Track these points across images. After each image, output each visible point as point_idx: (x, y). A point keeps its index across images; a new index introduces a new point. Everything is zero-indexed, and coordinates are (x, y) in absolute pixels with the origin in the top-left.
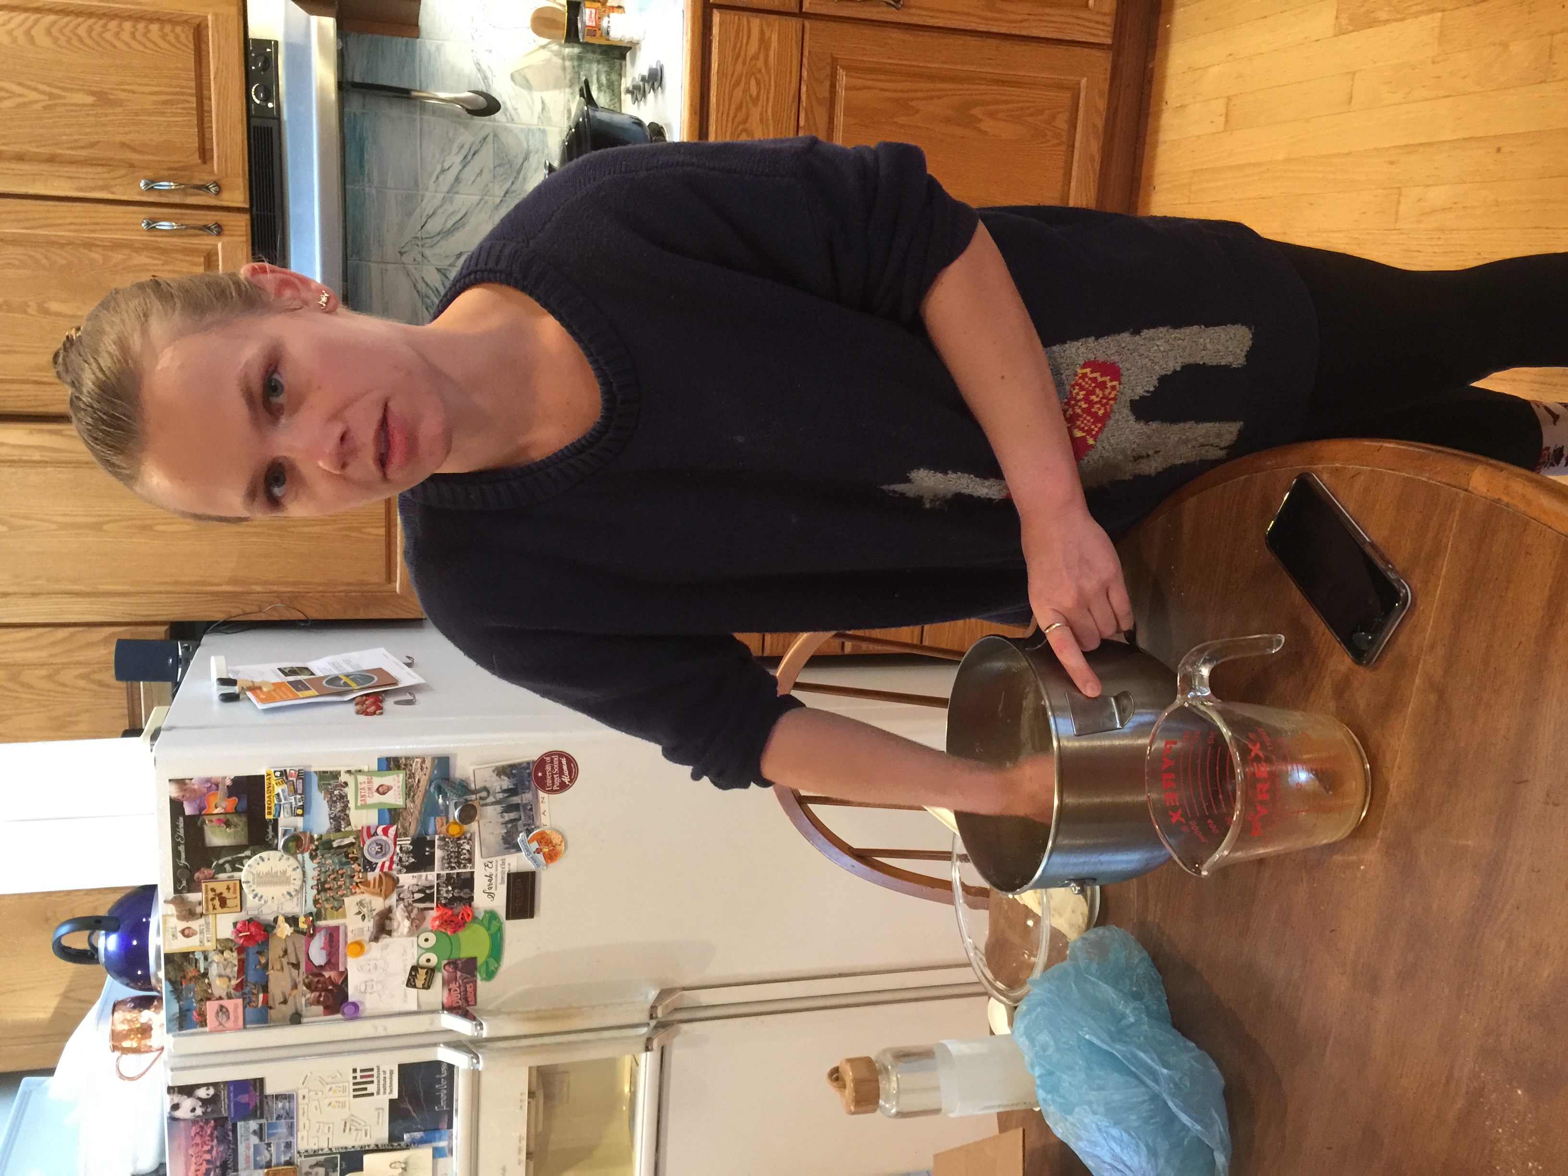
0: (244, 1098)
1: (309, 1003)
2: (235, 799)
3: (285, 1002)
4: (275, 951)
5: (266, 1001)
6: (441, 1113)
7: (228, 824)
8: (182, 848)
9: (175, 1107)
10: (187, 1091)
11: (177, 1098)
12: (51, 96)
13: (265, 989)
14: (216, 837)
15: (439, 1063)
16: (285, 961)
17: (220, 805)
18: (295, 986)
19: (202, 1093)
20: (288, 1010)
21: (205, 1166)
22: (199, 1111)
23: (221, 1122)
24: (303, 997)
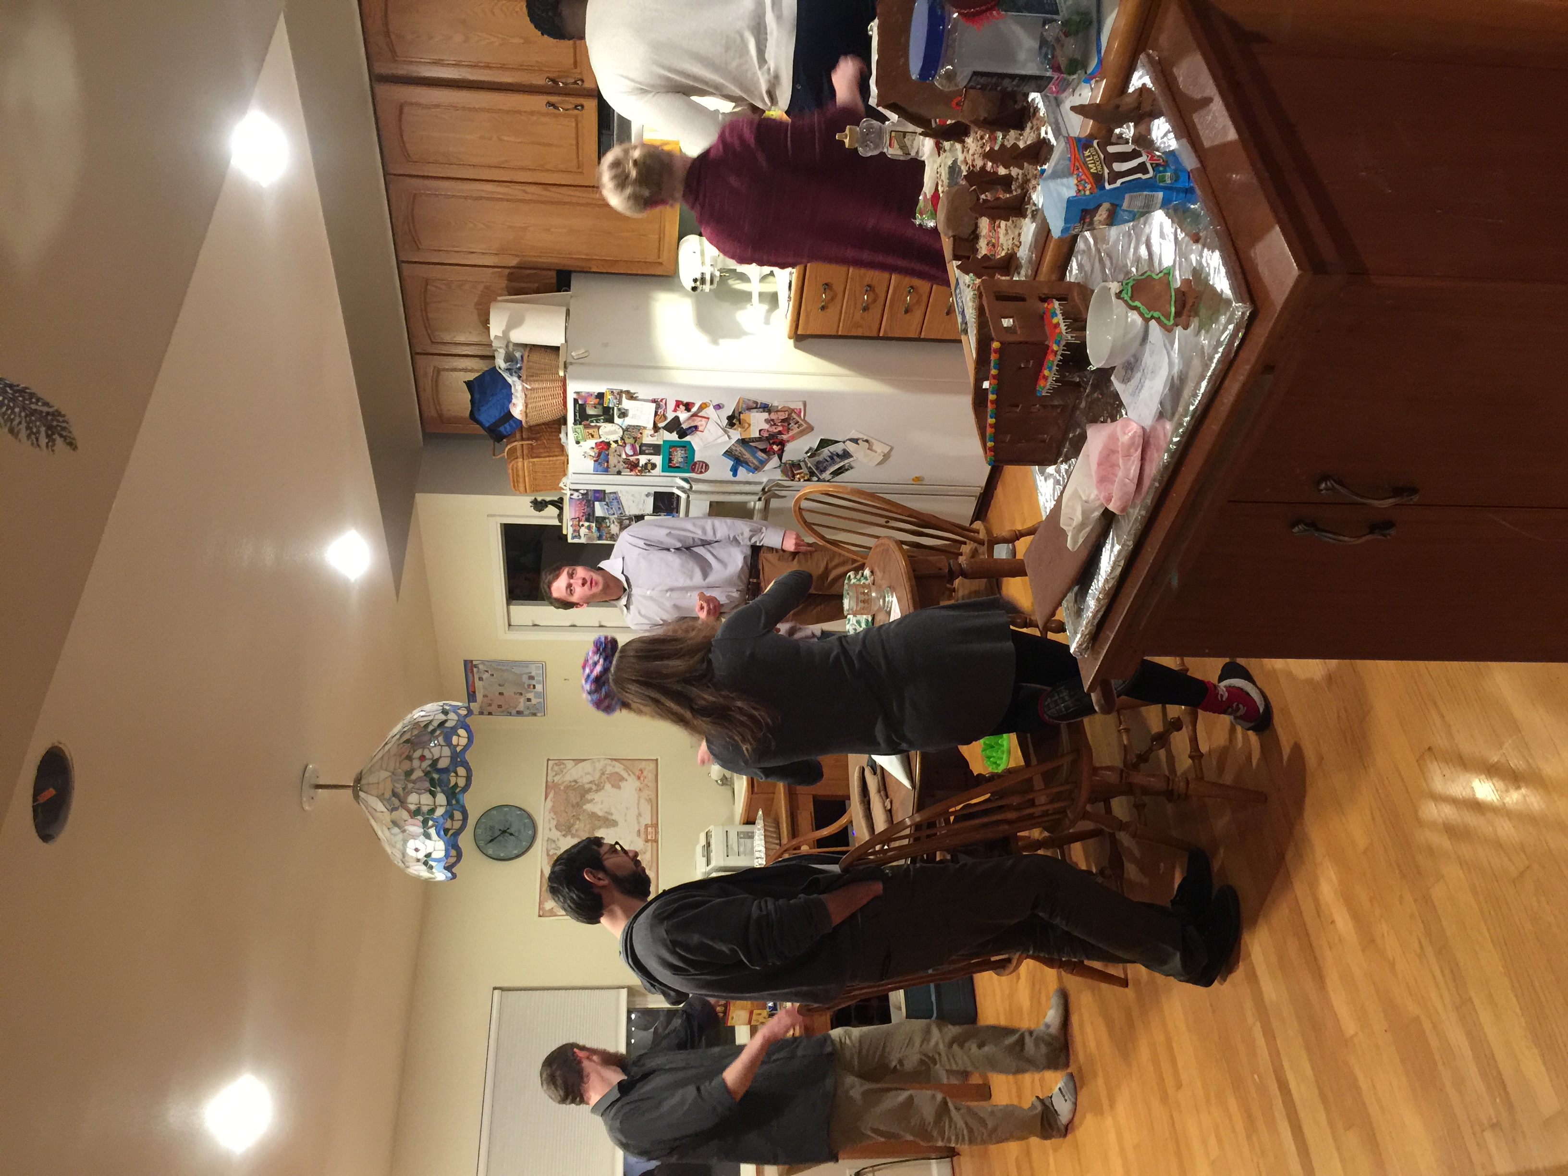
0: (597, 495)
1: (624, 468)
2: (598, 400)
3: (615, 467)
4: (611, 450)
5: (608, 466)
6: (674, 508)
7: (595, 407)
8: (577, 414)
9: (572, 495)
10: (577, 490)
11: (572, 492)
12: (503, 39)
13: (608, 462)
14: (590, 411)
15: (673, 494)
16: (615, 454)
17: (593, 401)
18: (619, 462)
19: (582, 492)
20: (616, 469)
21: (582, 514)
22: (581, 497)
23: (588, 501)
24: (621, 466)
